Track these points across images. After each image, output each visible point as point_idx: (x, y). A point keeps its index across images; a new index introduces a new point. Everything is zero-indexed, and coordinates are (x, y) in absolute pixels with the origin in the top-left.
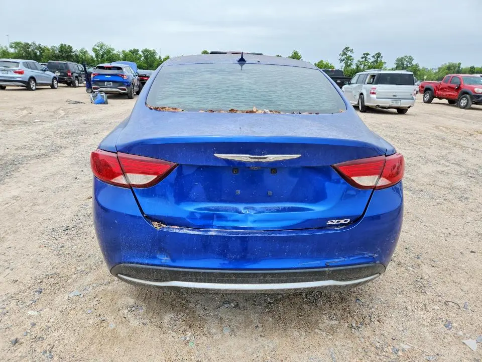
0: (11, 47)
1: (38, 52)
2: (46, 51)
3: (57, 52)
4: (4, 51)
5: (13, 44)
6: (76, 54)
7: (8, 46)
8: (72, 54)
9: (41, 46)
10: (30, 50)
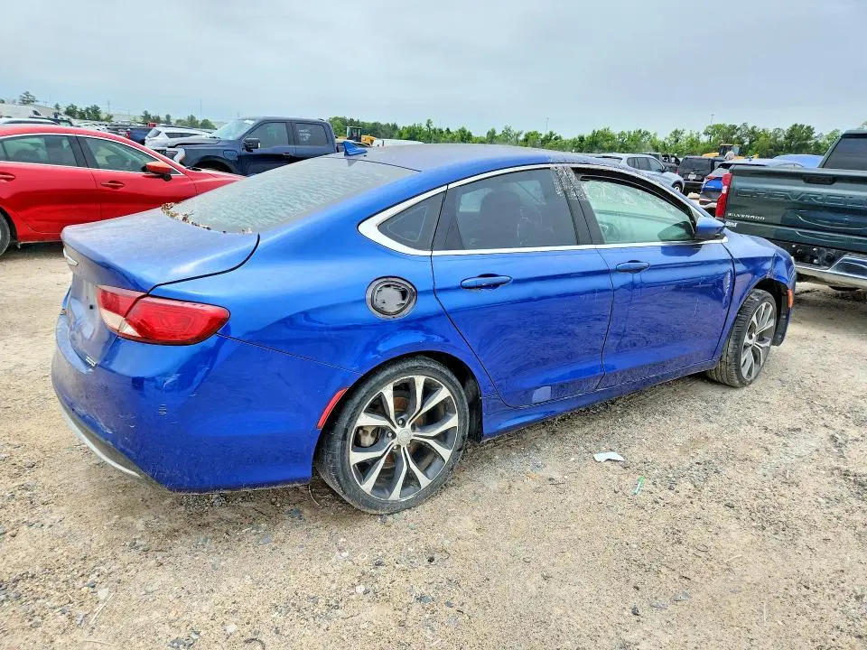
0: (706, 133)
1: (748, 140)
2: (762, 139)
3: (782, 138)
4: (692, 140)
5: (710, 129)
6: (816, 143)
7: (702, 132)
8: (809, 142)
9: (756, 129)
10: (734, 137)
